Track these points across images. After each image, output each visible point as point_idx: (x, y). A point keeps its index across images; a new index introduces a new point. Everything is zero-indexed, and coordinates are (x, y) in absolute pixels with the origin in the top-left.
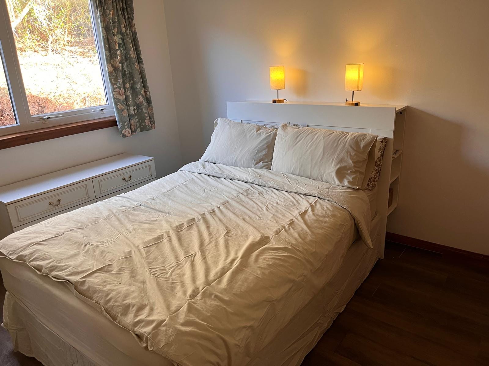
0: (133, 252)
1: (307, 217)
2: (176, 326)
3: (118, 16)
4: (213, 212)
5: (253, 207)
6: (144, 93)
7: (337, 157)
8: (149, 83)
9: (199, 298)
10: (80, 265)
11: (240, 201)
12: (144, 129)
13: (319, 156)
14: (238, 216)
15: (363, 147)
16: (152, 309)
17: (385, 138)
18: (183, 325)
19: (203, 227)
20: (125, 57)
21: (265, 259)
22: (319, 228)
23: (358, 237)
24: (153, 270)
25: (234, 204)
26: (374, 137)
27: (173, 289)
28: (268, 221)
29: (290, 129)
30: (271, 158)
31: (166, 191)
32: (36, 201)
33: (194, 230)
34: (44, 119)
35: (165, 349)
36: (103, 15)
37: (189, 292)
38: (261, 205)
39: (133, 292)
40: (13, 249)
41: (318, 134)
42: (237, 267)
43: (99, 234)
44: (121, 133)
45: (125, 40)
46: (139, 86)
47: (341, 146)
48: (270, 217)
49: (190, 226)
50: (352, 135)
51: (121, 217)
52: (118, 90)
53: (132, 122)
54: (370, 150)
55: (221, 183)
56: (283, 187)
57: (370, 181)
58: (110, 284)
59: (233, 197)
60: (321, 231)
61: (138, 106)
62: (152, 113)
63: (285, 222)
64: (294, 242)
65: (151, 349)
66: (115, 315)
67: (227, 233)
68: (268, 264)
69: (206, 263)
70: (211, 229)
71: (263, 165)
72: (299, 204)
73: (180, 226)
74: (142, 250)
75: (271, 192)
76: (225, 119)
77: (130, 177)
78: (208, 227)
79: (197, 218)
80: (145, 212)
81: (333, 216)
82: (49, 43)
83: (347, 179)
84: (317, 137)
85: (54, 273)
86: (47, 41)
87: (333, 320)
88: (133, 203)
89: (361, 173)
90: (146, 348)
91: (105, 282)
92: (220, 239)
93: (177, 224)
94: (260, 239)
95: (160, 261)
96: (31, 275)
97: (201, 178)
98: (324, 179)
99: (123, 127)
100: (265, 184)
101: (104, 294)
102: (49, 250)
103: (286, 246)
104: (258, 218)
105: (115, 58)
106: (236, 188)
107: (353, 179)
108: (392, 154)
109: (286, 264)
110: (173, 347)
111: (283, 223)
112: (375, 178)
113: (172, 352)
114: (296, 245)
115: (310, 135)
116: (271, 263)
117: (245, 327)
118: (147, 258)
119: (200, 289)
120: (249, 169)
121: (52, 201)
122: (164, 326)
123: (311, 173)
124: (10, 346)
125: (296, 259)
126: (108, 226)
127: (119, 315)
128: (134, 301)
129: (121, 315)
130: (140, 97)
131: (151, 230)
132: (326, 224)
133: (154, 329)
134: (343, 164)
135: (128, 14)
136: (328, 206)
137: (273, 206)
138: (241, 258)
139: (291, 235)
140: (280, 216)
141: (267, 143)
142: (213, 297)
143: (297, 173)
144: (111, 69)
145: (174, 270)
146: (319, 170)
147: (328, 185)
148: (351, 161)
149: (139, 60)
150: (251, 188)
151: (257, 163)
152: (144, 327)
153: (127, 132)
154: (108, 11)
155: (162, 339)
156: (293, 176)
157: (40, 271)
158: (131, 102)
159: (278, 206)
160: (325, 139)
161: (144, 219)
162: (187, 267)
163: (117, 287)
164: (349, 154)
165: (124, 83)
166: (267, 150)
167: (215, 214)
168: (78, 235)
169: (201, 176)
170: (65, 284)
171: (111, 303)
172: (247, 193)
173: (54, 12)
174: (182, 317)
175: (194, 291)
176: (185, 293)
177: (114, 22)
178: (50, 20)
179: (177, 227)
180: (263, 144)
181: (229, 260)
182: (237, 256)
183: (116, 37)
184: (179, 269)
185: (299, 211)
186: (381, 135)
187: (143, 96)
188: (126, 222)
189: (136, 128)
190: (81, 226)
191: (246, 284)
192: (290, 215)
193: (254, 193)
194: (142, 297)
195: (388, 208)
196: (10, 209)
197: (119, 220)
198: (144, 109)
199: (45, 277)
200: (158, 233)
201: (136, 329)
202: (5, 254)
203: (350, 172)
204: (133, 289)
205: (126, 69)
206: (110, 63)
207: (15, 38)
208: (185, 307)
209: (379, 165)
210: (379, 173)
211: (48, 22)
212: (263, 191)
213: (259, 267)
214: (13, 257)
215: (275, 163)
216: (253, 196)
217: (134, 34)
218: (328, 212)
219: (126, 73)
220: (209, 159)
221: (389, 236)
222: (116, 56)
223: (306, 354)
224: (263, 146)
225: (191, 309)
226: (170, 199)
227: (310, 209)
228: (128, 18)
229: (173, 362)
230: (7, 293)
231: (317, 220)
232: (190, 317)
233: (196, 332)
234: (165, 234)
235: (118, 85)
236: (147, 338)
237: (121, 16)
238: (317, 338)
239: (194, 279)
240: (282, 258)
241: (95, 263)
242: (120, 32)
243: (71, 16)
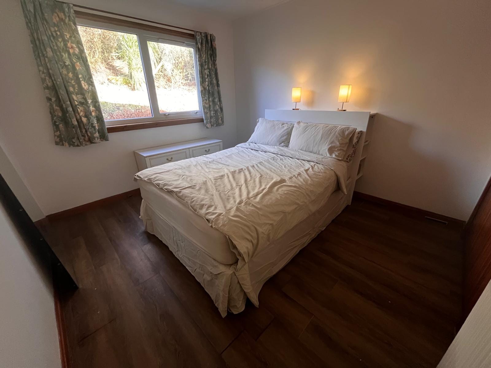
0: (208, 181)
1: (309, 172)
2: (229, 216)
3: (208, 58)
4: (253, 166)
5: (277, 166)
6: (219, 105)
7: (330, 140)
8: (222, 99)
9: (242, 205)
10: (179, 184)
11: (269, 162)
12: (218, 125)
13: (319, 140)
14: (268, 169)
15: (347, 134)
16: (216, 208)
17: (361, 131)
18: (233, 216)
19: (247, 173)
20: (210, 83)
21: (282, 190)
22: (316, 178)
23: (338, 188)
24: (218, 190)
25: (266, 163)
26: (354, 129)
27: (228, 199)
28: (285, 173)
29: (302, 124)
30: (289, 141)
31: (227, 155)
32: (160, 157)
33: (242, 174)
34: (166, 115)
35: (222, 228)
36: (200, 57)
37: (238, 201)
38: (281, 165)
39: (206, 198)
40: (146, 175)
41: (319, 127)
42: (266, 192)
43: (190, 172)
44: (206, 126)
45: (211, 73)
46: (217, 100)
47: (333, 134)
48: (286, 171)
49: (240, 172)
50: (340, 127)
51: (203, 165)
52: (205, 101)
53: (212, 120)
54: (351, 137)
55: (259, 153)
56: (295, 156)
57: (348, 156)
58: (194, 194)
59: (265, 160)
60: (317, 180)
61: (216, 111)
62: (223, 116)
63: (296, 173)
64: (300, 183)
65: (214, 227)
66: (196, 209)
67: (261, 176)
68: (284, 193)
69: (248, 189)
70: (251, 174)
71: (284, 145)
72: (304, 165)
73: (235, 172)
74: (213, 181)
75: (287, 159)
76: (263, 118)
77: (209, 150)
78: (250, 173)
79: (244, 168)
80: (216, 164)
81: (325, 173)
82: (172, 83)
83: (335, 154)
84: (318, 129)
85: (166, 187)
86: (171, 83)
87: (318, 234)
88: (210, 159)
89: (343, 150)
90: (212, 226)
91: (191, 193)
92: (256, 179)
93: (233, 170)
94: (280, 180)
95: (222, 186)
96: (154, 189)
97: (247, 150)
98: (320, 154)
99: (207, 123)
100: (284, 154)
101: (191, 199)
102: (163, 176)
103: (296, 185)
104: (279, 171)
105: (205, 83)
106: (267, 156)
107: (338, 154)
108: (364, 142)
109: (295, 194)
110: (226, 227)
111: (294, 174)
112: (352, 155)
113: (226, 229)
114: (301, 185)
115: (314, 127)
116: (286, 192)
117: (268, 224)
118: (215, 184)
119: (244, 200)
120: (276, 147)
121: (168, 158)
122: (222, 216)
123: (312, 150)
124: (143, 228)
125: (301, 192)
126: (196, 169)
127: (198, 209)
128: (207, 203)
129: (199, 209)
130: (217, 106)
131: (218, 172)
132: (320, 177)
133: (216, 217)
134: (333, 145)
135: (213, 58)
136: (322, 168)
137: (288, 166)
138: (268, 188)
139: (299, 180)
140: (292, 170)
141: (287, 132)
142: (251, 205)
143: (304, 150)
144: (202, 89)
145: (229, 191)
146: (318, 147)
147: (322, 157)
148: (338, 143)
149: (218, 85)
150: (276, 156)
151: (280, 144)
152: (211, 215)
153: (209, 125)
154: (202, 55)
155: (221, 223)
156: (302, 151)
157: (159, 186)
158: (212, 109)
159: (291, 166)
160: (323, 129)
161: (215, 167)
162: (237, 191)
163: (197, 196)
164: (337, 139)
165: (209, 98)
166: (287, 136)
167: (254, 167)
168: (180, 171)
169: (248, 150)
170: (170, 192)
171: (194, 203)
172: (274, 159)
173: (175, 66)
174: (233, 212)
175: (240, 201)
176: (235, 202)
177: (205, 62)
178: (173, 70)
179: (232, 172)
180: (284, 132)
181: (261, 189)
182: (266, 187)
183: (206, 71)
184: (233, 191)
185: (303, 169)
186: (359, 130)
187: (218, 106)
188: (205, 168)
189: (214, 124)
190: (182, 168)
191: (270, 201)
192: (298, 170)
193: (278, 159)
194: (211, 201)
195: (357, 175)
196: (147, 159)
197: (201, 167)
198: (219, 113)
199: (162, 189)
200: (222, 174)
201: (207, 216)
202: (142, 177)
203: (337, 150)
204: (206, 197)
205: (210, 89)
206: (202, 86)
207: (155, 80)
208: (235, 208)
209: (355, 147)
210: (354, 152)
211: (172, 71)
212: (283, 159)
213: (279, 194)
214: (146, 179)
215: (291, 144)
216: (276, 161)
217: (216, 70)
218: (322, 170)
219: (210, 92)
220: (252, 141)
221: (355, 193)
222: (205, 81)
223: (300, 249)
224: (285, 133)
225: (238, 209)
226: (229, 159)
227: (311, 168)
228: (214, 60)
229: (226, 235)
230: (143, 200)
231: (314, 174)
232: (237, 213)
233: (239, 221)
234: (226, 174)
235: (206, 98)
236: (212, 221)
237: (209, 58)
238: (308, 241)
239: (240, 196)
240: (293, 191)
241: (187, 184)
242: (208, 68)
243: (184, 69)
